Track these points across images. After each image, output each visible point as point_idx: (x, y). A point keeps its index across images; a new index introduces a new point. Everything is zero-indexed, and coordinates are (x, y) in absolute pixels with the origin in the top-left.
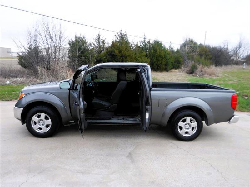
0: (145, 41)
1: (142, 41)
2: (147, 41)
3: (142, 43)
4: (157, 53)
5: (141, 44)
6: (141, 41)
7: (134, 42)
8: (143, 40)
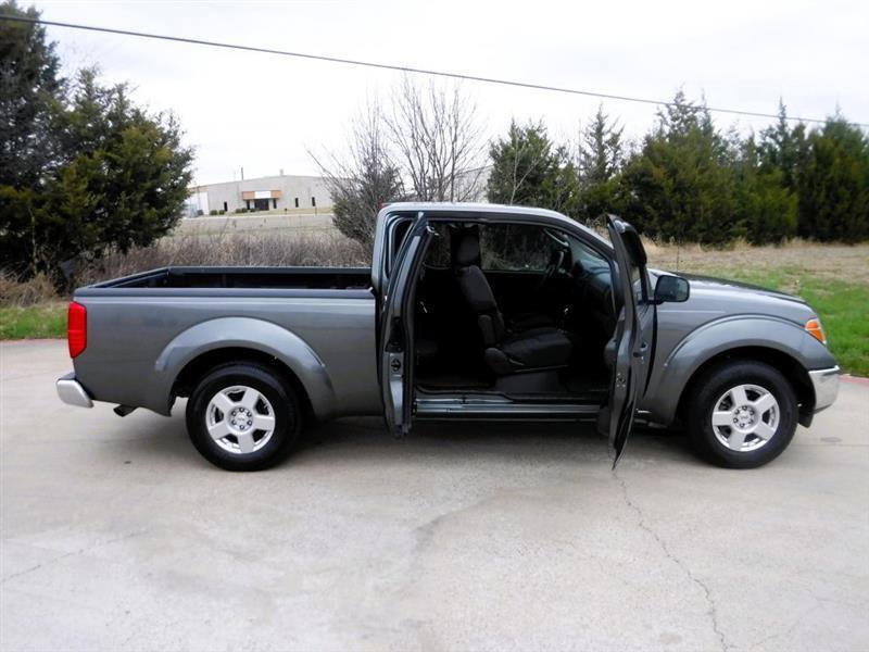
0: (782, 127)
1: (771, 129)
2: (791, 126)
3: (772, 136)
4: (832, 169)
5: (768, 140)
6: (767, 127)
7: (737, 135)
8: (775, 123)
